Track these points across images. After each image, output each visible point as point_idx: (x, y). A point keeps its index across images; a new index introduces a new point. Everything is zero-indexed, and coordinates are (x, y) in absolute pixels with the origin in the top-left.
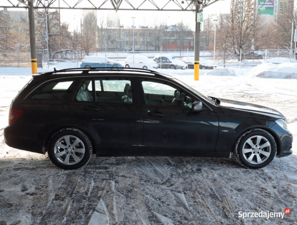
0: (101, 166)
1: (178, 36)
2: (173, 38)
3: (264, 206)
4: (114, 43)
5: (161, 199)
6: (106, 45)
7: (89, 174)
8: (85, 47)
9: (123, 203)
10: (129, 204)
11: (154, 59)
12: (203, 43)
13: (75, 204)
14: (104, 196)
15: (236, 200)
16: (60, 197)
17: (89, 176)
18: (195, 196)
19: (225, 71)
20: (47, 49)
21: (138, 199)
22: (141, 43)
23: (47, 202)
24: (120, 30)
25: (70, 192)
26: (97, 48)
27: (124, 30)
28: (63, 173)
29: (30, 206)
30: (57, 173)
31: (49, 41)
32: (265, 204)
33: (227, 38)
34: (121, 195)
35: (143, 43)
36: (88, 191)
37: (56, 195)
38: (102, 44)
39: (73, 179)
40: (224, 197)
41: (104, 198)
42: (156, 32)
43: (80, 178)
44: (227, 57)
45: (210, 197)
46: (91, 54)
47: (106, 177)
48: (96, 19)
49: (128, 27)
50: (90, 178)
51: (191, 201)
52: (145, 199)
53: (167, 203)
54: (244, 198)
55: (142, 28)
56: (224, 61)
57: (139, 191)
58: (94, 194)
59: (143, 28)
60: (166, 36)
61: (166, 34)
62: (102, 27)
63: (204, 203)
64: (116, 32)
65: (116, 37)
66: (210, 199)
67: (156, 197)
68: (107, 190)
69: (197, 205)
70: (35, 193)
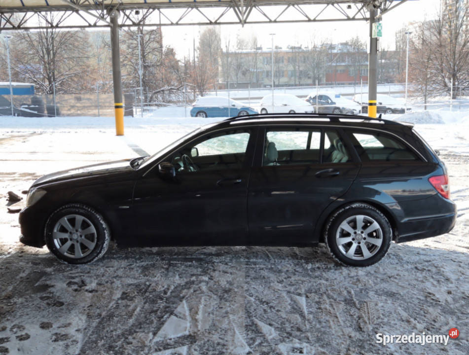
0: (193, 257)
1: (351, 60)
2: (343, 64)
3: (423, 317)
4: (246, 75)
5: (270, 303)
6: (234, 78)
7: (174, 267)
8: (198, 83)
9: (214, 306)
10: (222, 308)
11: (308, 98)
12: (394, 70)
13: (147, 306)
14: (189, 297)
15: (382, 308)
16: (129, 296)
17: (174, 269)
18: (321, 300)
19: (425, 117)
20: (141, 88)
21: (237, 301)
22: (290, 73)
23: (109, 302)
24: (256, 54)
25: (143, 290)
26: (220, 84)
27: (262, 54)
28: (138, 265)
29: (87, 306)
30: (131, 265)
31: (144, 75)
32: (426, 315)
33: (430, 61)
34: (213, 295)
35: (293, 74)
36: (168, 289)
37: (124, 293)
38: (228, 77)
39: (150, 272)
40: (365, 304)
41: (189, 298)
42: (314, 55)
43: (160, 272)
44: (430, 92)
45: (343, 303)
46: (207, 94)
47: (197, 271)
48: (218, 39)
49: (269, 48)
50: (174, 273)
51: (313, 307)
52: (246, 302)
53: (276, 309)
54: (396, 305)
55: (291, 50)
56: (425, 99)
57: (240, 292)
58: (176, 293)
59: (294, 50)
60: (331, 60)
61: (331, 57)
62: (227, 50)
63: (332, 311)
64: (250, 58)
65: (249, 65)
66: (342, 306)
67: (263, 300)
68: (196, 289)
69: (320, 312)
70: (96, 289)
